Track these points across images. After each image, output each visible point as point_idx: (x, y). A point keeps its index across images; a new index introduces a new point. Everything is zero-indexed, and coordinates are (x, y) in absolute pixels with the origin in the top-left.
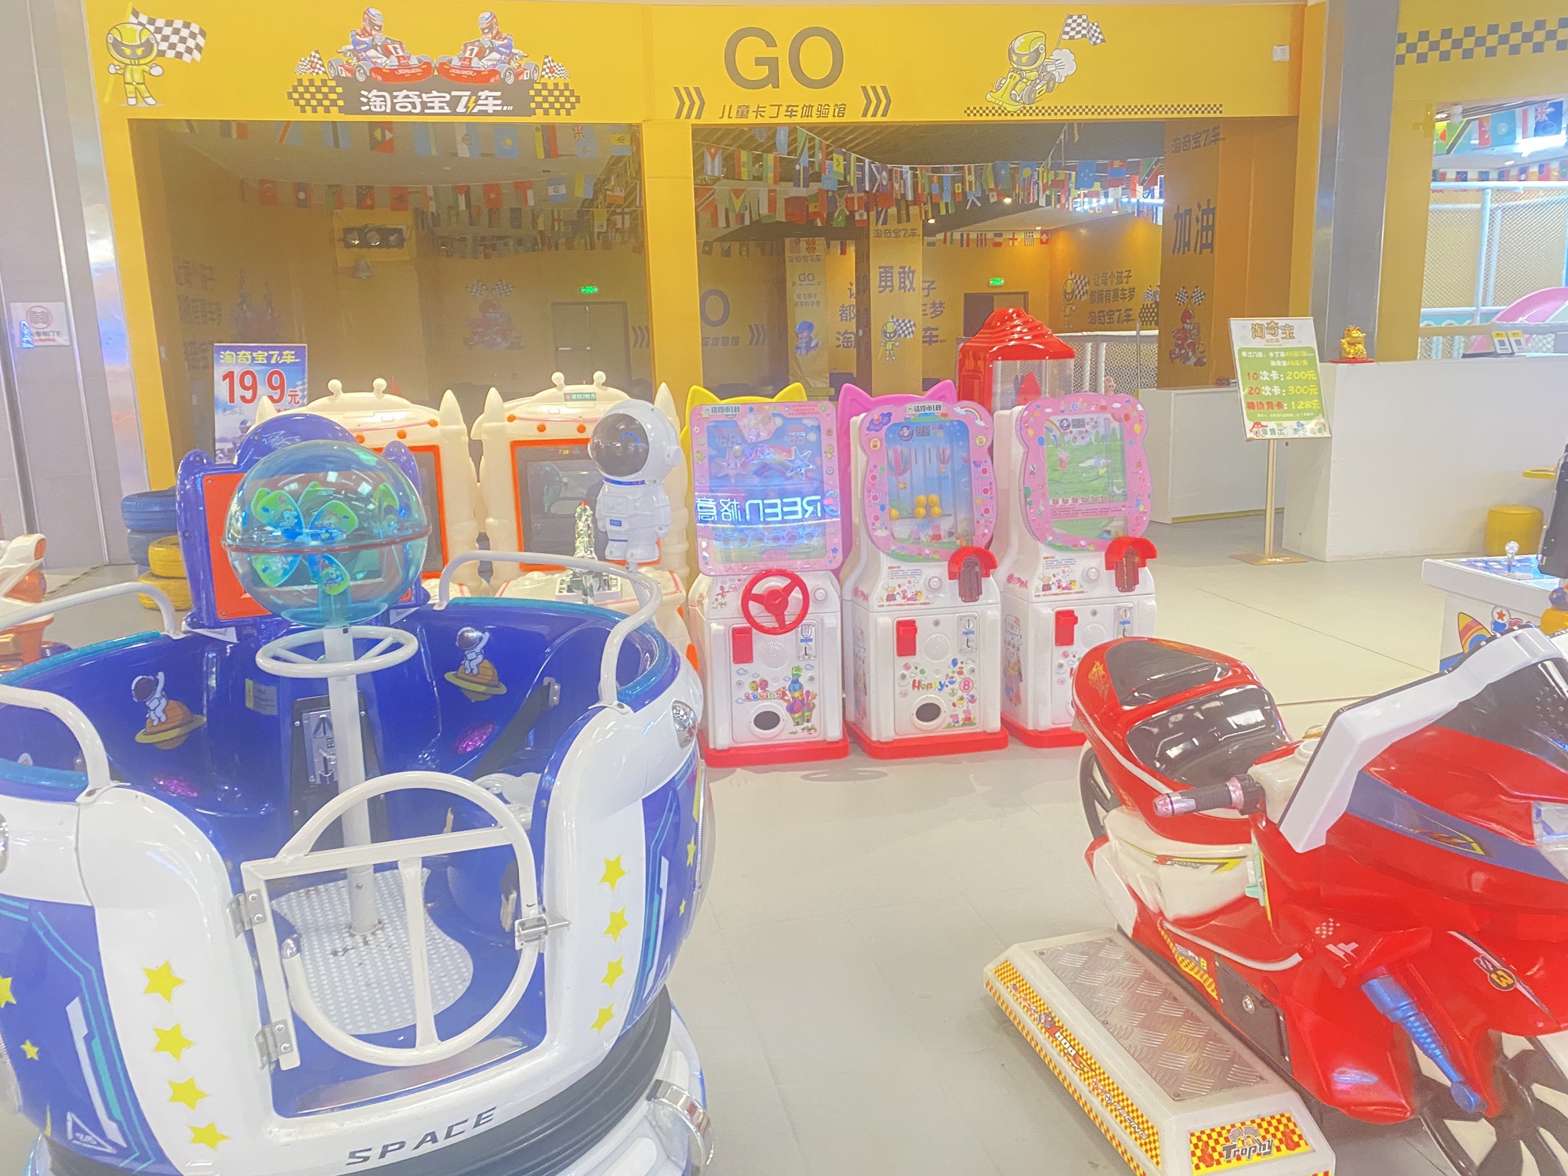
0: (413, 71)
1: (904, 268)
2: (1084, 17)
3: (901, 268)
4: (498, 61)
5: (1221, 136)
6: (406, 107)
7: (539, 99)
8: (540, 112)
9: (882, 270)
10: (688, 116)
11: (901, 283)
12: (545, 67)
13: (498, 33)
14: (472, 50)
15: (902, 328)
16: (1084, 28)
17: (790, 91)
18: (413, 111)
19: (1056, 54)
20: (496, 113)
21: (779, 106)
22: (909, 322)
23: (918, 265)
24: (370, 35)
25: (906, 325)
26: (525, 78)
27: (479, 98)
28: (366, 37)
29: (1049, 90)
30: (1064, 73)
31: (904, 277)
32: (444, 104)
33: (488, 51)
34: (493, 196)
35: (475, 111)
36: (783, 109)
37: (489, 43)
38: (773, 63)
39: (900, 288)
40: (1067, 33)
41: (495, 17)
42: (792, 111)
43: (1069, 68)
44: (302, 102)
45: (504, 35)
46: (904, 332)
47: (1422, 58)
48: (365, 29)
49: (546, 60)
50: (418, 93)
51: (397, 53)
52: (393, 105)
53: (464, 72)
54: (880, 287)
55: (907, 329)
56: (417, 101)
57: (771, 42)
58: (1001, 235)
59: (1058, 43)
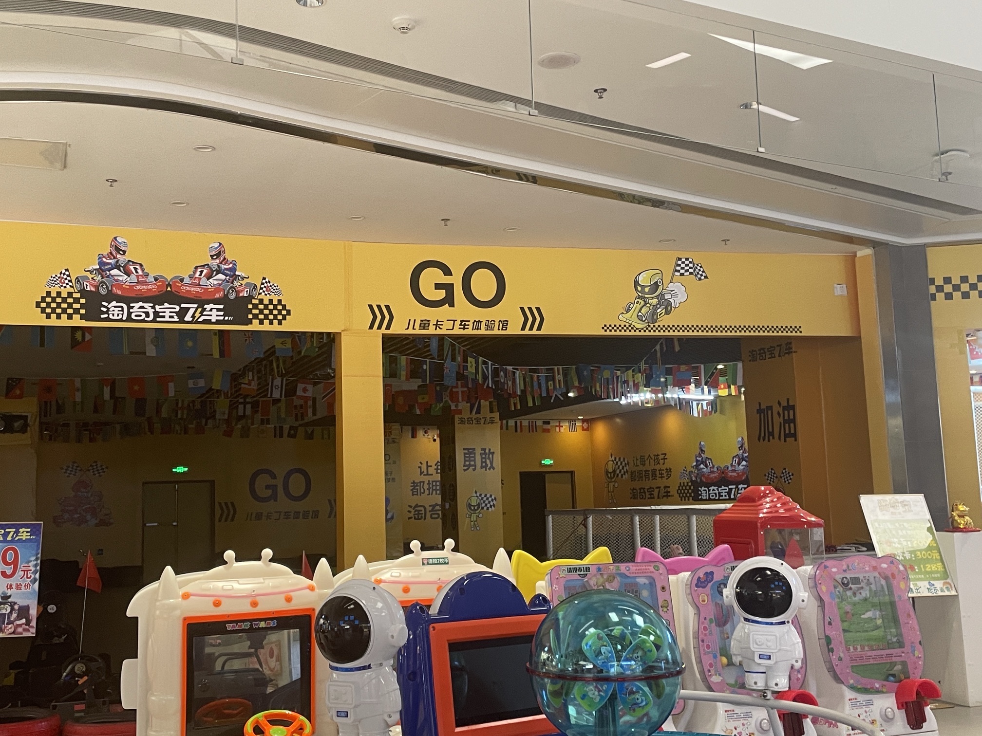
0: (150, 287)
1: (485, 450)
2: (690, 260)
3: (482, 449)
4: (223, 281)
5: (794, 349)
6: (141, 316)
7: (256, 311)
8: (256, 322)
9: (466, 451)
10: (379, 327)
11: (482, 462)
12: (262, 286)
13: (225, 259)
14: (202, 272)
15: (484, 502)
16: (690, 268)
17: (463, 309)
18: (146, 319)
19: (671, 286)
20: (218, 322)
21: (454, 321)
22: (491, 496)
23: (497, 448)
24: (115, 258)
25: (487, 499)
26: (245, 295)
27: (204, 310)
28: (111, 259)
29: (667, 313)
30: (678, 300)
31: (485, 458)
32: (174, 314)
33: (215, 272)
34: (136, 388)
35: (200, 320)
36: (458, 323)
37: (216, 267)
38: (449, 288)
39: (482, 467)
40: (679, 271)
41: (223, 246)
42: (465, 325)
43: (681, 297)
44: (48, 310)
45: (230, 260)
46: (486, 505)
47: (949, 296)
48: (111, 253)
49: (264, 281)
50: (152, 305)
51: (137, 272)
52: (129, 314)
53: (193, 289)
54: (464, 466)
55: (489, 502)
56: (151, 311)
57: (447, 272)
58: (548, 423)
59: (672, 278)
